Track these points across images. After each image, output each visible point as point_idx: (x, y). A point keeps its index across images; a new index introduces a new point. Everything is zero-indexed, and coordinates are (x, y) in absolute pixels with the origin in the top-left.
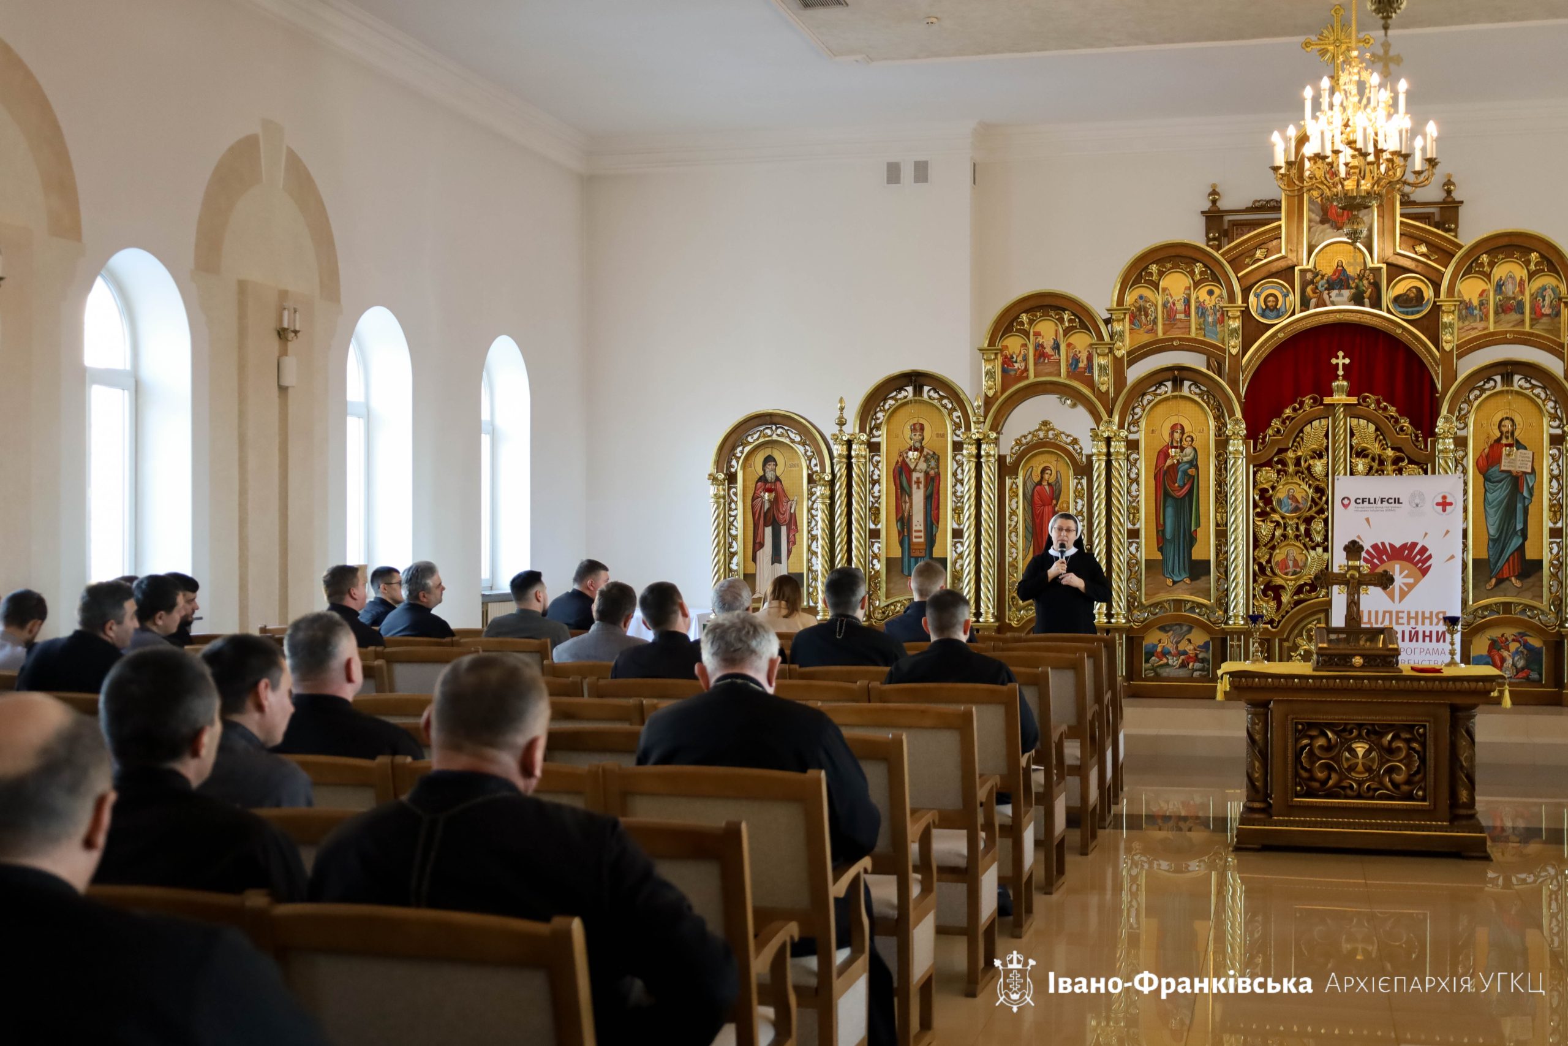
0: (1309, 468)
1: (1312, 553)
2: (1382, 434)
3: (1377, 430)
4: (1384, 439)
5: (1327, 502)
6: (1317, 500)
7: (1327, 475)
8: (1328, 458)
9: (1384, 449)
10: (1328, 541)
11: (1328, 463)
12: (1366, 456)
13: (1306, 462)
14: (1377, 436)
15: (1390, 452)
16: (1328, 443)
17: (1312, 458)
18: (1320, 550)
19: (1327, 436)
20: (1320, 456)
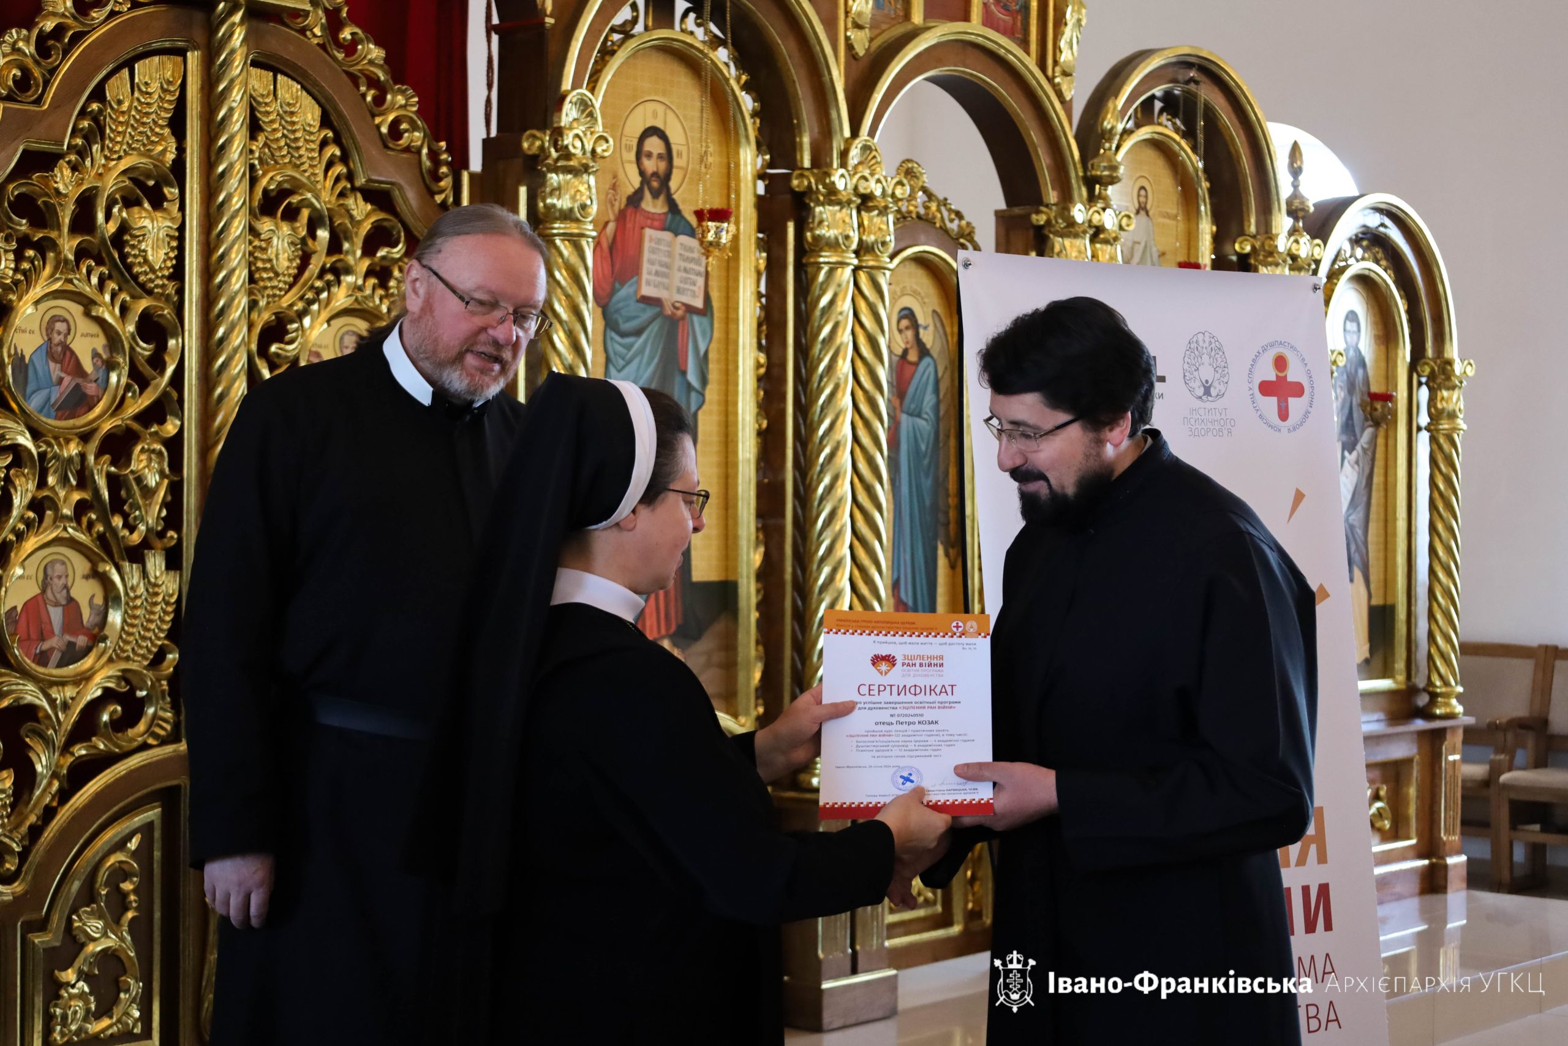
0: (118, 239)
1: (133, 573)
2: (337, 141)
3: (326, 121)
4: (345, 159)
5: (178, 379)
6: (147, 370)
7: (178, 274)
8: (182, 208)
9: (342, 195)
10: (178, 529)
11: (182, 229)
12: (291, 215)
13: (108, 216)
14: (324, 144)
15: (359, 208)
16: (181, 150)
17: (130, 202)
18: (155, 563)
19: (177, 125)
20: (158, 201)
